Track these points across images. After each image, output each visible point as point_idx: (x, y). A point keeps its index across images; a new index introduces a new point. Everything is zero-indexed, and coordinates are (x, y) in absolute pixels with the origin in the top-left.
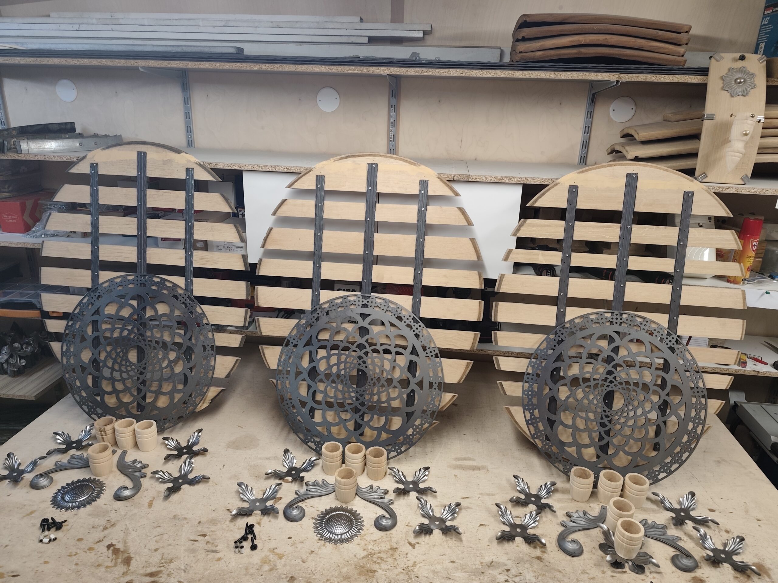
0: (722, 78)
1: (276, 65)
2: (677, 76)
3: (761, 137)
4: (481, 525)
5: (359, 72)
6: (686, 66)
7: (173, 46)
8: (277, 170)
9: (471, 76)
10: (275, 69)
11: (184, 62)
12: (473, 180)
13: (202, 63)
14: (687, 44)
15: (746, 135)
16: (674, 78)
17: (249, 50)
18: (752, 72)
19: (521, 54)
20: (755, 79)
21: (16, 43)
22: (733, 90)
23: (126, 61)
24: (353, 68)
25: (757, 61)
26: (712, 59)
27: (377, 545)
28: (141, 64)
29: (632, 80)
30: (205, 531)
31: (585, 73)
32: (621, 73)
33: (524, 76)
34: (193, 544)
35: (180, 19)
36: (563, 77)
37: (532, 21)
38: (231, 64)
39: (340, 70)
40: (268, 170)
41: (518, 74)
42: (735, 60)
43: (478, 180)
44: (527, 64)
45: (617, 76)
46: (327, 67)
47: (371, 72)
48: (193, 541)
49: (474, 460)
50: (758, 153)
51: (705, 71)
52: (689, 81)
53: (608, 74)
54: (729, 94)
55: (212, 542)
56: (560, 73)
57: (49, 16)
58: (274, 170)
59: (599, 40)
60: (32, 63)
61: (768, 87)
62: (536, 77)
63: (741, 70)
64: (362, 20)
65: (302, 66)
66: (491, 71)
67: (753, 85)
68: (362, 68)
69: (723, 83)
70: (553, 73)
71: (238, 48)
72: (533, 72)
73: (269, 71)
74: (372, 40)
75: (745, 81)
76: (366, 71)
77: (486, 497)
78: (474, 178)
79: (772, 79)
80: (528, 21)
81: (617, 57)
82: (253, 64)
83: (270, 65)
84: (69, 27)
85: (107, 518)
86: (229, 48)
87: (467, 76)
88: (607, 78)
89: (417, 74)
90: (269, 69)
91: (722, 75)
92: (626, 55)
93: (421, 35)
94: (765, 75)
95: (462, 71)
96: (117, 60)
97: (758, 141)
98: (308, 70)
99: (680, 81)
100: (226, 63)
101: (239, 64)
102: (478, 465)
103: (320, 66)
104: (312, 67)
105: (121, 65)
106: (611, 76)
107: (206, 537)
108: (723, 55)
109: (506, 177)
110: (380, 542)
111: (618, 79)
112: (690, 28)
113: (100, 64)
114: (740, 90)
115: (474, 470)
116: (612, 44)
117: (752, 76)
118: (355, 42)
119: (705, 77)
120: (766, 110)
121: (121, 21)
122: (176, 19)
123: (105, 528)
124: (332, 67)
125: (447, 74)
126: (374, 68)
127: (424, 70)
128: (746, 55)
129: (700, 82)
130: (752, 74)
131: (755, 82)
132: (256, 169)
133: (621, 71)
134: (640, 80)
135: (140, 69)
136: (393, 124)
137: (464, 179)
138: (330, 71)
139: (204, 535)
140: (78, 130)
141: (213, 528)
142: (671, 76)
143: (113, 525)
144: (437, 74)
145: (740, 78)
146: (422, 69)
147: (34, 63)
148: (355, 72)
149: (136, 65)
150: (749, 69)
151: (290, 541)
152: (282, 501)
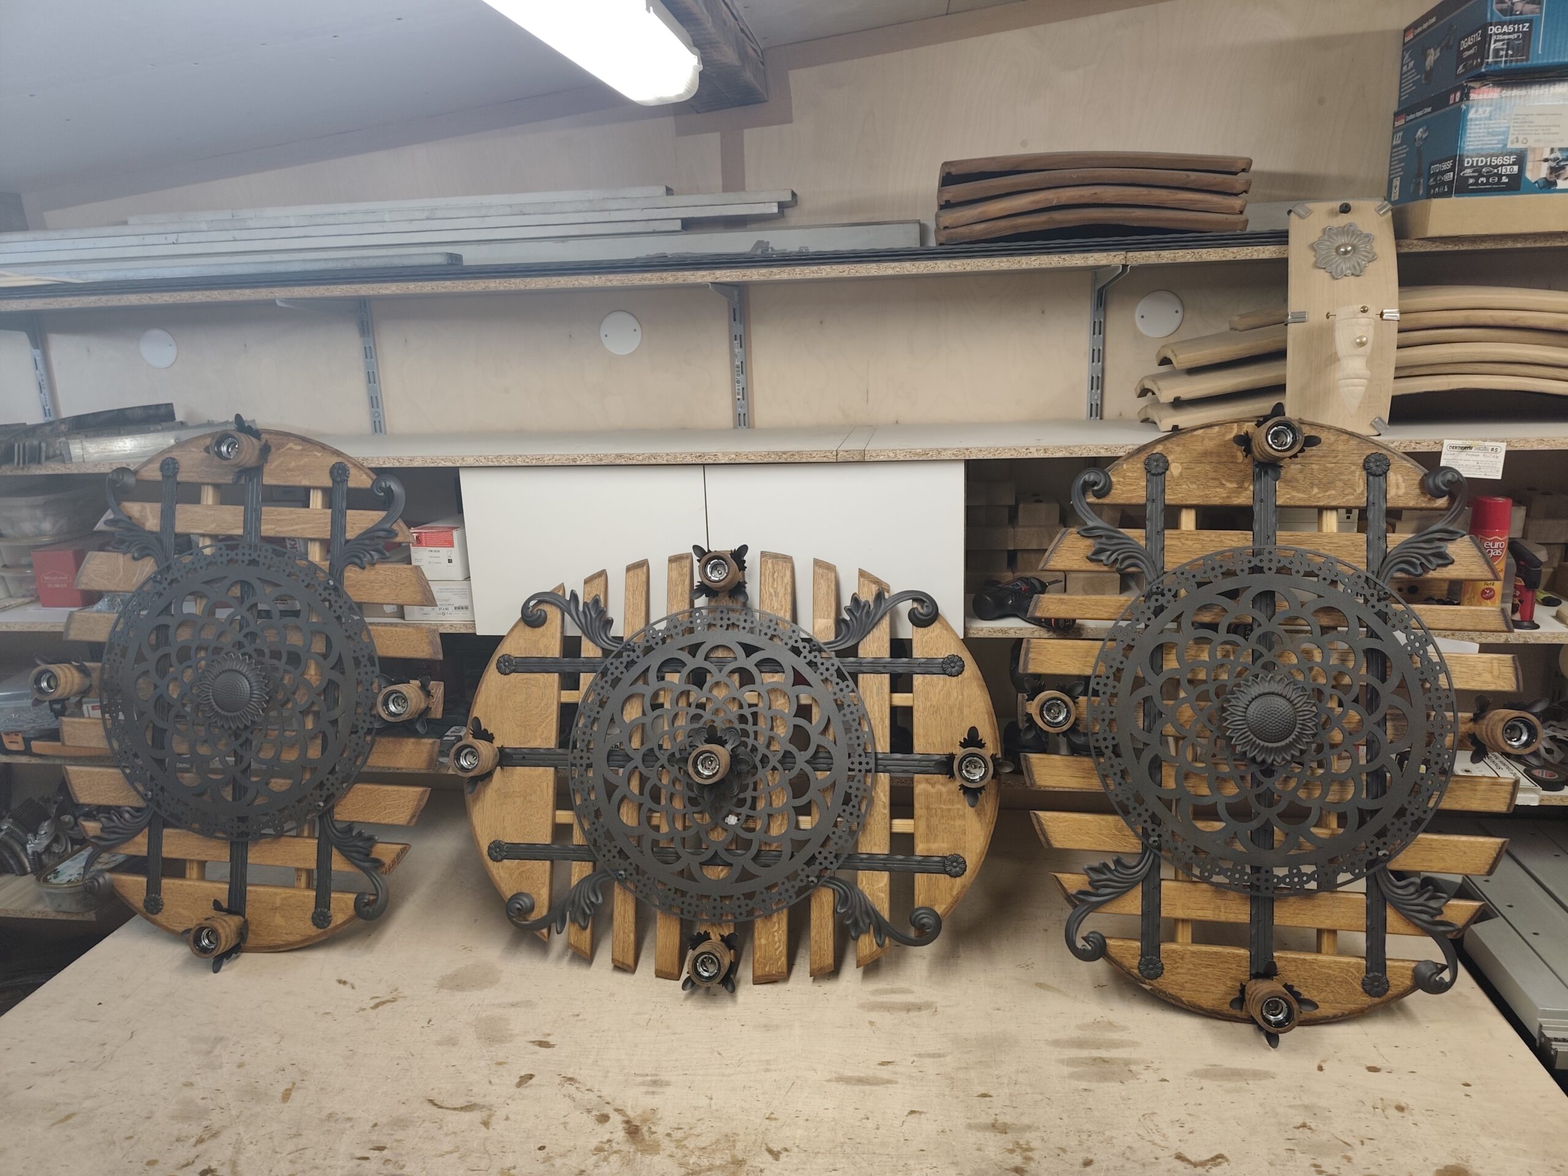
0: (1312, 247)
1: (513, 280)
2: (1231, 249)
3: (1398, 348)
4: (912, 1112)
5: (660, 282)
6: (1249, 229)
7: (337, 259)
8: (520, 463)
9: (858, 275)
10: (513, 287)
11: (353, 286)
12: (873, 459)
13: (385, 285)
14: (1246, 192)
15: (1362, 344)
16: (1226, 253)
17: (472, 256)
18: (1366, 231)
19: (948, 231)
20: (1374, 244)
21: (68, 273)
22: (1334, 266)
23: (253, 290)
24: (648, 275)
25: (1374, 211)
26: (1292, 214)
27: (707, 1155)
28: (279, 294)
29: (1150, 262)
30: (384, 1140)
31: (1063, 256)
32: (1128, 250)
33: (953, 270)
34: (359, 1165)
35: (351, 213)
36: (1024, 266)
37: (960, 172)
38: (434, 283)
39: (626, 281)
40: (503, 464)
41: (942, 266)
42: (1332, 213)
43: (881, 458)
44: (958, 248)
45: (1122, 257)
46: (604, 278)
47: (680, 281)
48: (359, 1159)
49: (911, 992)
50: (1395, 378)
51: (1281, 237)
52: (1255, 257)
53: (1105, 254)
54: (1327, 275)
55: (394, 1160)
56: (1018, 258)
57: (125, 223)
58: (515, 464)
59: (1083, 196)
60: (92, 305)
61: (1400, 256)
62: (976, 269)
63: (1344, 231)
64: (669, 191)
65: (560, 278)
66: (893, 265)
67: (1370, 256)
68: (664, 275)
69: (1315, 256)
70: (1005, 259)
71: (450, 255)
72: (969, 261)
73: (501, 291)
74: (689, 225)
75: (1354, 248)
76: (671, 279)
77: (928, 1061)
78: (874, 454)
79: (1408, 241)
80: (953, 174)
81: (1121, 223)
82: (473, 281)
83: (502, 280)
84: (161, 239)
85: (205, 1123)
86: (434, 257)
87: (852, 275)
88: (1104, 262)
89: (762, 278)
90: (502, 288)
91: (1312, 242)
92: (1137, 219)
93: (775, 210)
94: (1392, 236)
95: (841, 267)
96: (238, 291)
97: (1393, 356)
98: (570, 285)
99: (1239, 258)
100: (426, 283)
101: (448, 283)
102: (917, 1001)
103: (591, 277)
104: (577, 280)
105: (245, 298)
106: (1111, 258)
107: (385, 1152)
108: (1311, 205)
109: (932, 450)
110: (714, 1151)
111: (1124, 262)
112: (1250, 162)
113: (209, 299)
114: (1348, 265)
115: (908, 1010)
116: (1108, 201)
117: (1367, 239)
118: (657, 230)
119: (1283, 247)
120: (1400, 299)
121: (250, 224)
122: (345, 214)
123: (201, 1141)
124: (611, 277)
125: (816, 276)
126: (686, 273)
127: (775, 270)
128: (1351, 203)
129: (1275, 256)
130: (1367, 236)
131: (1375, 250)
132: (481, 464)
133: (1128, 248)
134: (1163, 262)
135: (278, 303)
136: (741, 369)
137: (856, 459)
138: (609, 284)
139: (381, 1149)
140: (179, 417)
141: (400, 1135)
142: (1220, 250)
143: (215, 1135)
144: (798, 277)
145: (1345, 245)
146: (771, 269)
147: (96, 305)
148: (654, 282)
149: (270, 296)
150: (1360, 228)
151: (542, 1154)
152: (533, 1081)
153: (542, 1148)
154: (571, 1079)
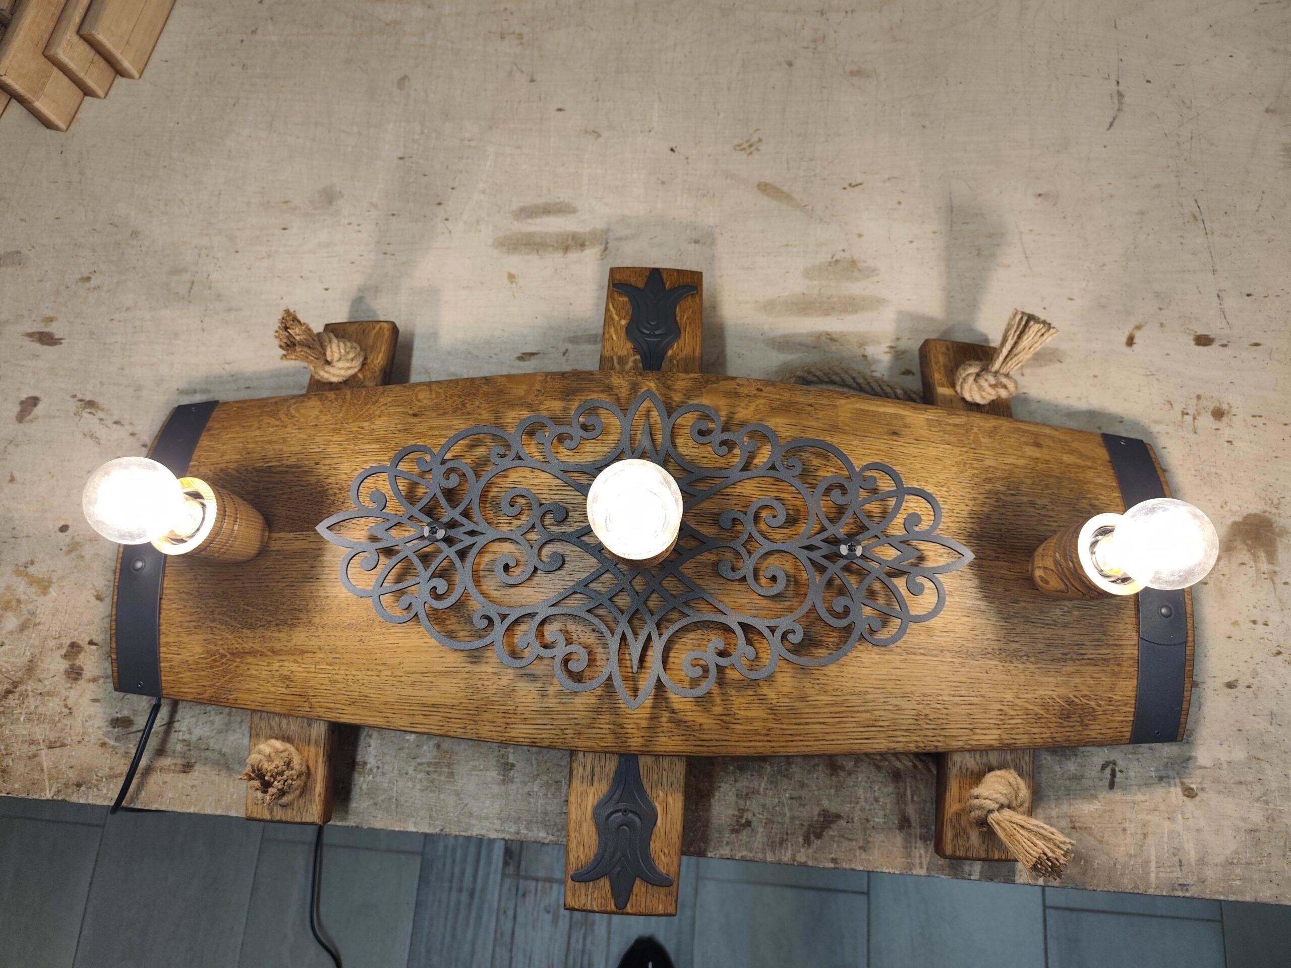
49: (572, 210)
102: (581, 227)
151: (65, 538)
152: (39, 410)
153: (64, 529)
154: (91, 404)
